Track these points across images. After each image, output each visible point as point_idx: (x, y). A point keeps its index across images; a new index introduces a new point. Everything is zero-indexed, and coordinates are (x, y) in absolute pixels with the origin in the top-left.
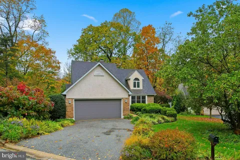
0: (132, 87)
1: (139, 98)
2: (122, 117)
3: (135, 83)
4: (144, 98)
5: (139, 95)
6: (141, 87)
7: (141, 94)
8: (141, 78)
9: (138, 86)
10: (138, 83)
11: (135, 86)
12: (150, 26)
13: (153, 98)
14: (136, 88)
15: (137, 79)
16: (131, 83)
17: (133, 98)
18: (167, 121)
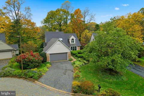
0: (71, 43)
1: (74, 47)
2: (68, 59)
3: (72, 41)
4: (76, 47)
5: (73, 46)
6: (75, 43)
7: (75, 46)
8: (75, 39)
9: (74, 42)
10: (73, 41)
11: (72, 42)
12: (79, 9)
13: (80, 47)
14: (73, 43)
15: (73, 39)
16: (70, 41)
17: (71, 47)
18: (86, 64)
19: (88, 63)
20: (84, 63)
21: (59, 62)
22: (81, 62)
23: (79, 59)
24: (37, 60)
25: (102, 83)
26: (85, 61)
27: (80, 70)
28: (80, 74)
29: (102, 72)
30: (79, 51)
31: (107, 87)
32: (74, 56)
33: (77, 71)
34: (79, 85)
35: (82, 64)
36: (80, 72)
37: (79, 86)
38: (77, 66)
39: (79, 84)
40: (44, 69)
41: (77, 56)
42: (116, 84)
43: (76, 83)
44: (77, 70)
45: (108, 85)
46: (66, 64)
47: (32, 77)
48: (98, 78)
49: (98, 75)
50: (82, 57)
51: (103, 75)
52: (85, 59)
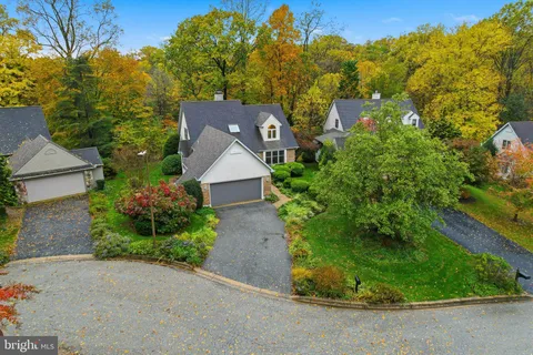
0: (266, 138)
1: (275, 153)
2: (263, 197)
3: (269, 132)
4: (282, 152)
5: (275, 150)
6: (278, 138)
7: (278, 149)
8: (278, 125)
9: (274, 136)
10: (274, 132)
11: (269, 137)
12: (285, 7)
13: (294, 152)
14: (272, 139)
15: (272, 127)
16: (265, 133)
17: (268, 154)
18: (317, 213)
19: (323, 211)
20: (313, 209)
21: (239, 207)
22: (302, 205)
23: (297, 196)
24: (183, 209)
25: (364, 269)
26: (314, 204)
27: (305, 235)
28: (306, 246)
29: (363, 237)
30: (293, 167)
31: (374, 279)
32: (279, 184)
33: (297, 238)
34: (310, 277)
35: (308, 215)
36: (305, 239)
37: (310, 281)
38: (293, 223)
39: (309, 274)
40: (207, 233)
41: (288, 186)
42: (399, 270)
43: (301, 271)
44: (296, 233)
45: (377, 273)
46: (260, 214)
47: (184, 259)
48: (352, 257)
49: (353, 247)
50: (303, 190)
51: (365, 246)
52: (313, 197)
